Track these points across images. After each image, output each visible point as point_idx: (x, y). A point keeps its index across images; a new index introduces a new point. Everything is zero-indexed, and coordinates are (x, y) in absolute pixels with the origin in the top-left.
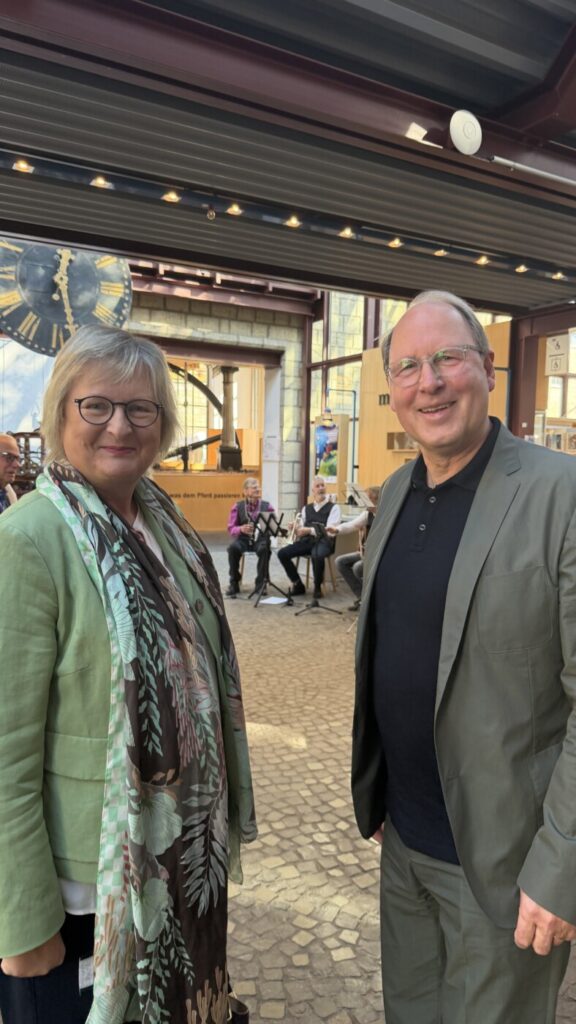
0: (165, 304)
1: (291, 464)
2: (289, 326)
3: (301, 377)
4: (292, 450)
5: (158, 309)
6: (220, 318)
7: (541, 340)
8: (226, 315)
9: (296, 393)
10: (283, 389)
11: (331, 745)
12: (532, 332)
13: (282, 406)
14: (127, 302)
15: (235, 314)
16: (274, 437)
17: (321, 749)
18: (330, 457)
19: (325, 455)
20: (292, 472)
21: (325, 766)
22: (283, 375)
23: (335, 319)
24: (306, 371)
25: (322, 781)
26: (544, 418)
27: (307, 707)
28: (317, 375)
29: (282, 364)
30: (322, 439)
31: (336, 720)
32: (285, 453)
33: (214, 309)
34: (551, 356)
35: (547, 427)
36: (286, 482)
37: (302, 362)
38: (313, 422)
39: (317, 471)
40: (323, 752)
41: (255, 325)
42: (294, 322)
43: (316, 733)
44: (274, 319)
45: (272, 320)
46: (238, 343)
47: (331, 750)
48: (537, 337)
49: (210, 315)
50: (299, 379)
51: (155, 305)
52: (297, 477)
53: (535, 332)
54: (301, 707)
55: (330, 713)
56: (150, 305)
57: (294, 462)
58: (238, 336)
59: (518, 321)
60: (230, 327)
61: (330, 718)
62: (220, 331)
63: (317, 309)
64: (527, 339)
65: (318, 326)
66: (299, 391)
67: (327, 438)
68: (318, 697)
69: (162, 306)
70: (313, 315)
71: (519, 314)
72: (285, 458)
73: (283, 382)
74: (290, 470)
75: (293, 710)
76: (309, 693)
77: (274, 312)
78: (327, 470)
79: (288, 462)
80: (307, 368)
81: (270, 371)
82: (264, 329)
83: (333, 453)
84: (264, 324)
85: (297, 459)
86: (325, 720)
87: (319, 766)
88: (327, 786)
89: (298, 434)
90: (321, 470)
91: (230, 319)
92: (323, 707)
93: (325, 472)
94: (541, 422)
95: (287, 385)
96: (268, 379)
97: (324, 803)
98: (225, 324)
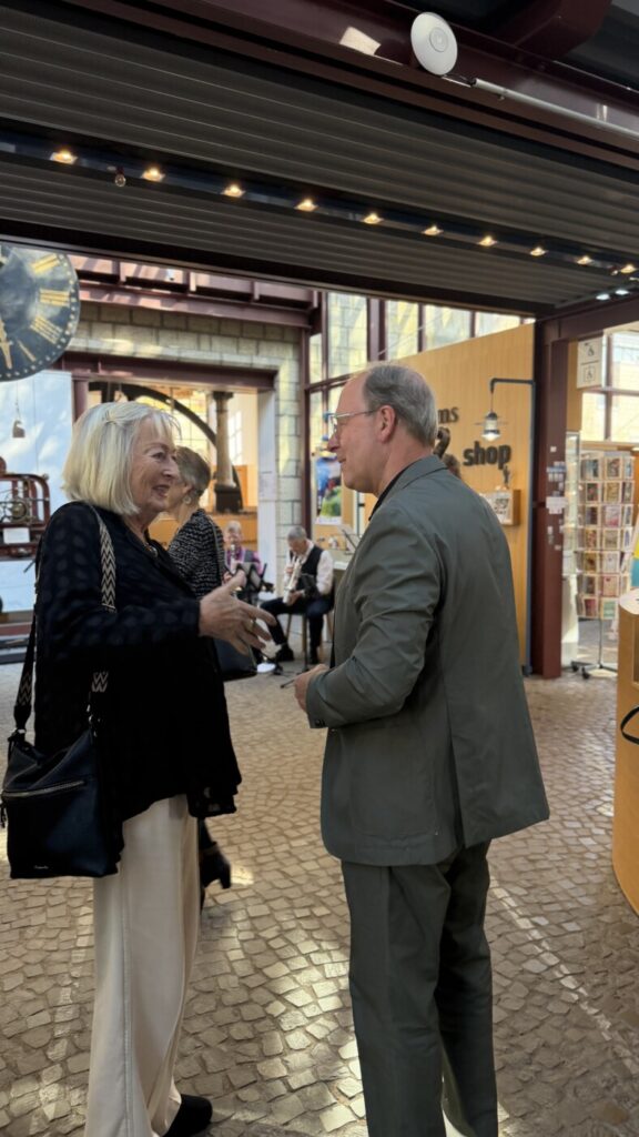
0: (131, 317)
1: (290, 504)
2: (283, 341)
3: (298, 400)
4: (291, 488)
5: (124, 324)
6: (199, 333)
7: (570, 345)
8: (207, 329)
9: (293, 420)
10: (278, 415)
11: (286, 876)
12: (560, 335)
13: (277, 436)
14: (73, 313)
15: (218, 328)
16: (270, 472)
17: (271, 883)
18: (333, 494)
19: (327, 492)
20: (290, 514)
21: (271, 909)
22: (277, 400)
23: (335, 331)
24: (303, 395)
25: (263, 934)
26: (578, 441)
27: (265, 819)
28: (316, 397)
29: (276, 386)
30: (324, 473)
31: (302, 836)
32: (282, 490)
33: (192, 322)
34: (583, 364)
35: (582, 452)
36: (284, 525)
37: (298, 384)
38: (313, 454)
39: (319, 511)
40: (274, 887)
41: (242, 341)
42: (289, 336)
43: (270, 858)
44: (265, 333)
45: (260, 334)
46: (221, 361)
47: (286, 883)
48: (566, 341)
49: (187, 330)
50: (295, 404)
51: (120, 320)
52: (297, 519)
53: (563, 337)
54: (258, 819)
55: (295, 827)
56: (113, 319)
57: (293, 501)
58: (221, 353)
59: (544, 323)
60: (211, 344)
61: (293, 833)
62: (199, 349)
63: (312, 319)
64: (553, 344)
65: (315, 340)
66: (297, 417)
67: (328, 472)
68: (285, 803)
69: (128, 320)
70: (310, 327)
71: (545, 314)
72: (284, 497)
73: (277, 407)
74: (289, 511)
75: (247, 824)
76: (273, 797)
77: (264, 325)
78: (330, 510)
79: (287, 501)
80: (306, 391)
81: (262, 395)
82: (252, 345)
83: (336, 489)
84: (252, 338)
85: (298, 498)
86: (286, 836)
87: (264, 910)
88: (267, 941)
89: (297, 468)
90: (323, 510)
91: (211, 334)
92: (287, 817)
93: (327, 512)
94: (574, 446)
95: (281, 410)
96: (261, 405)
97: (258, 970)
98: (205, 340)
